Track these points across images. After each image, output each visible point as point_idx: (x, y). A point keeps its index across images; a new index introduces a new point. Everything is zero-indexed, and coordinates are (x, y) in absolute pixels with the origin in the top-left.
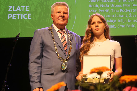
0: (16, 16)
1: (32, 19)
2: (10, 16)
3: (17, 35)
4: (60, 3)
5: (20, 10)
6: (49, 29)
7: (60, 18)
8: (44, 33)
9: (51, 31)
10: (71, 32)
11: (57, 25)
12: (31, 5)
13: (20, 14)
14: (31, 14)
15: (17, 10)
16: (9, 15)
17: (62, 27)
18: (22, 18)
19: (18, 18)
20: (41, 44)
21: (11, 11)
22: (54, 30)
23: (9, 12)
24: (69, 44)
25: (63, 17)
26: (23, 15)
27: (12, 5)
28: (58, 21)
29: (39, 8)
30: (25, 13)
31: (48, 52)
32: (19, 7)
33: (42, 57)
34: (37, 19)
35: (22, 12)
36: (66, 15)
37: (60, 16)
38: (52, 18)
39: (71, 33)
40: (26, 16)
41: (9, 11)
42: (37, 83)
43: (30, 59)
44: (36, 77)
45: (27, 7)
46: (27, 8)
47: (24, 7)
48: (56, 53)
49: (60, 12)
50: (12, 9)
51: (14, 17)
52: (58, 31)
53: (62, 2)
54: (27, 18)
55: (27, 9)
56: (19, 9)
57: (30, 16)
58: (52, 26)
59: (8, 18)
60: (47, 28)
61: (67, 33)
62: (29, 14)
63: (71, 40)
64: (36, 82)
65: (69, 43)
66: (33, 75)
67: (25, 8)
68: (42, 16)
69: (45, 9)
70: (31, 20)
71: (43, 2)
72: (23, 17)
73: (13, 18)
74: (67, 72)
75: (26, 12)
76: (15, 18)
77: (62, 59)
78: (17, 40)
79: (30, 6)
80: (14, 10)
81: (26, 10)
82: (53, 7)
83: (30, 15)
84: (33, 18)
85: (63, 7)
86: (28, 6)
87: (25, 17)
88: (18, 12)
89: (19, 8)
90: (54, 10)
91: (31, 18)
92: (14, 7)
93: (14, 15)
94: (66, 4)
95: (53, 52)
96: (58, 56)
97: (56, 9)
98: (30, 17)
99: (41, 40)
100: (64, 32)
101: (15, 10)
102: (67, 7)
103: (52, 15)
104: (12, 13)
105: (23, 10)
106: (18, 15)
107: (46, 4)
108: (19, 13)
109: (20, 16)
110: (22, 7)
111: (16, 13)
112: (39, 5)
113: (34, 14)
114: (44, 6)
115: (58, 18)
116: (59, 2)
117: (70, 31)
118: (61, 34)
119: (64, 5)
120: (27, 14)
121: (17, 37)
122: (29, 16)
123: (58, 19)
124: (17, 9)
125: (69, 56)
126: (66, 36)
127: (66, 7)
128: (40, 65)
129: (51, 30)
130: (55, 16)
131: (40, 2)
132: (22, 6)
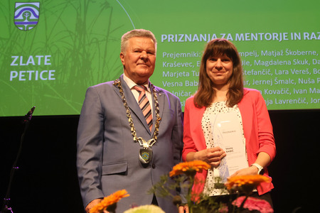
0: (26, 75)
1: (57, 80)
2: (14, 74)
3: (30, 110)
4: (140, 32)
5: (34, 64)
7: (140, 61)
9: (119, 88)
10: (160, 89)
11: (133, 76)
12: (55, 54)
14: (54, 71)
15: (27, 64)
16: (12, 72)
17: (142, 80)
18: (37, 79)
19: (30, 79)
20: (100, 113)
21: (17, 65)
22: (126, 85)
23: (13, 68)
25: (146, 60)
26: (39, 73)
27: (19, 54)
28: (135, 67)
29: (70, 59)
30: (43, 70)
32: (31, 57)
34: (65, 81)
35: (37, 67)
36: (151, 57)
37: (139, 58)
38: (123, 60)
39: (161, 91)
40: (45, 75)
41: (12, 66)
42: (93, 191)
44: (92, 180)
45: (48, 58)
46: (46, 60)
47: (41, 58)
48: (132, 129)
49: (139, 51)
50: (18, 62)
51: (22, 78)
52: (134, 88)
53: (143, 30)
54: (46, 79)
55: (48, 62)
56: (31, 61)
57: (53, 75)
58: (121, 79)
59: (11, 80)
60: (110, 83)
61: (152, 91)
62: (50, 71)
64: (92, 189)
66: (85, 176)
67: (43, 59)
68: (76, 75)
69: (81, 60)
70: (55, 83)
71: (77, 47)
72: (39, 75)
73: (20, 79)
74: (154, 168)
75: (45, 68)
76: (24, 80)
78: (28, 119)
79: (52, 55)
80: (21, 64)
81: (46, 64)
82: (125, 39)
83: (52, 73)
84: (59, 78)
85: (146, 40)
86: (50, 56)
87: (44, 77)
88: (31, 67)
89: (33, 60)
90: (128, 46)
91: (54, 79)
92: (22, 57)
93: (23, 74)
94: (152, 34)
95: (125, 129)
97: (132, 43)
98: (52, 77)
99: (100, 106)
100: (146, 89)
101: (23, 63)
102: (154, 40)
103: (121, 54)
104: (18, 69)
105: (39, 64)
106: (30, 72)
107: (84, 51)
108: (32, 70)
109: (33, 75)
110: (38, 58)
111: (26, 70)
112: (70, 53)
113: (61, 71)
114: (80, 57)
115: (136, 62)
116: (139, 30)
117: (157, 87)
118: (140, 92)
119: (148, 36)
120: (46, 71)
121: (29, 114)
122: (50, 75)
123: (135, 64)
124: (28, 62)
125: (157, 134)
126: (149, 96)
127: (152, 40)
129: (120, 86)
131: (72, 49)
132: (37, 56)
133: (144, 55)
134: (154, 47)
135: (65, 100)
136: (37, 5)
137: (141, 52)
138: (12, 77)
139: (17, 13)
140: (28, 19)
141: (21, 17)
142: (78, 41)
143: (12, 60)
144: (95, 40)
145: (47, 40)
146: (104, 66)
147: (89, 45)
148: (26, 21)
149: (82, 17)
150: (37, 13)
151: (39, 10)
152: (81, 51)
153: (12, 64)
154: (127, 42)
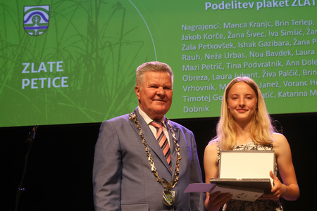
0: (38, 83)
1: (70, 87)
2: (26, 82)
5: (46, 71)
6: (132, 120)
8: (122, 127)
9: (136, 123)
11: (149, 112)
12: (67, 59)
13: (46, 79)
14: (67, 78)
15: (39, 71)
16: (24, 80)
18: (49, 86)
19: (42, 87)
21: (28, 72)
22: (142, 120)
23: (25, 76)
24: (174, 149)
25: (163, 97)
26: (52, 80)
27: (30, 61)
29: (83, 65)
30: (56, 76)
31: (134, 168)
32: (42, 63)
33: (122, 178)
34: (79, 88)
35: (48, 74)
37: (156, 94)
38: (138, 93)
40: (58, 82)
41: (24, 74)
43: (95, 183)
45: (60, 64)
46: (58, 66)
47: (53, 64)
48: (152, 169)
49: (156, 86)
50: (29, 69)
51: (35, 85)
52: (150, 124)
54: (59, 86)
55: (60, 68)
56: (42, 67)
57: (66, 82)
58: (136, 112)
59: (23, 88)
60: (126, 117)
62: (63, 78)
63: (177, 142)
65: (175, 147)
67: (55, 66)
68: (89, 81)
69: (94, 66)
70: (68, 90)
71: (90, 52)
72: (51, 83)
73: (33, 87)
75: (57, 74)
77: (165, 182)
79: (64, 61)
80: (33, 71)
81: (58, 70)
82: (141, 72)
83: (65, 80)
84: (72, 85)
85: (163, 75)
86: (62, 62)
87: (56, 84)
88: (43, 74)
89: (44, 66)
91: (67, 86)
92: (33, 64)
93: (35, 81)
94: (168, 67)
95: (145, 169)
96: (156, 177)
97: (148, 78)
98: (65, 84)
99: (117, 143)
101: (35, 70)
102: (170, 74)
103: (137, 88)
104: (30, 76)
105: (51, 70)
106: (43, 79)
107: (97, 55)
108: (44, 77)
109: (46, 82)
111: (38, 77)
112: (82, 59)
113: (74, 77)
114: (93, 61)
115: (152, 98)
118: (157, 128)
119: (164, 70)
120: (59, 78)
122: (63, 82)
123: (151, 100)
124: (40, 69)
125: (178, 174)
127: (168, 74)
128: (118, 196)
129: (136, 121)
130: (145, 92)
131: (85, 53)
132: (48, 63)
133: (160, 91)
134: (171, 82)
135: (80, 108)
136: (47, 8)
137: (157, 88)
138: (24, 86)
139: (26, 18)
140: (38, 23)
141: (30, 22)
142: (90, 45)
143: (23, 67)
144: (107, 44)
145: (58, 45)
146: (118, 70)
147: (102, 49)
148: (36, 26)
149: (94, 20)
150: (47, 17)
151: (49, 13)
152: (94, 56)
153: (24, 72)
154: (142, 76)
